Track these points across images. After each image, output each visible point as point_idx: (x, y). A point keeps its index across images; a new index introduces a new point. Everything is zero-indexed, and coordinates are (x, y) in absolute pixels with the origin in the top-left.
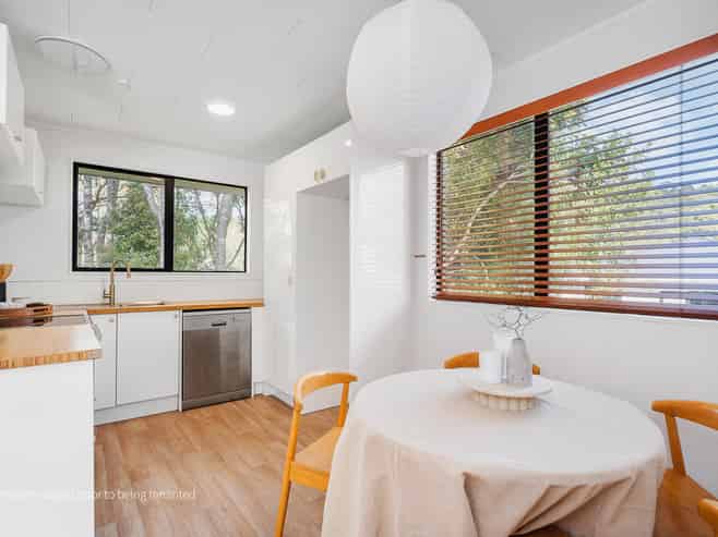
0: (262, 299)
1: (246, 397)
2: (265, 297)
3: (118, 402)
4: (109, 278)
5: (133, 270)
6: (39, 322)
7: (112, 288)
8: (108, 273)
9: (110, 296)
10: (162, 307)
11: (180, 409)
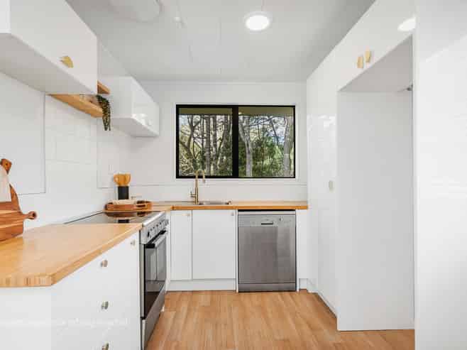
0: (306, 202)
1: (292, 290)
2: (309, 199)
3: (194, 278)
4: (195, 182)
5: (207, 177)
6: (142, 214)
7: (197, 190)
8: (194, 180)
9: (195, 196)
10: (227, 206)
11: (237, 291)
